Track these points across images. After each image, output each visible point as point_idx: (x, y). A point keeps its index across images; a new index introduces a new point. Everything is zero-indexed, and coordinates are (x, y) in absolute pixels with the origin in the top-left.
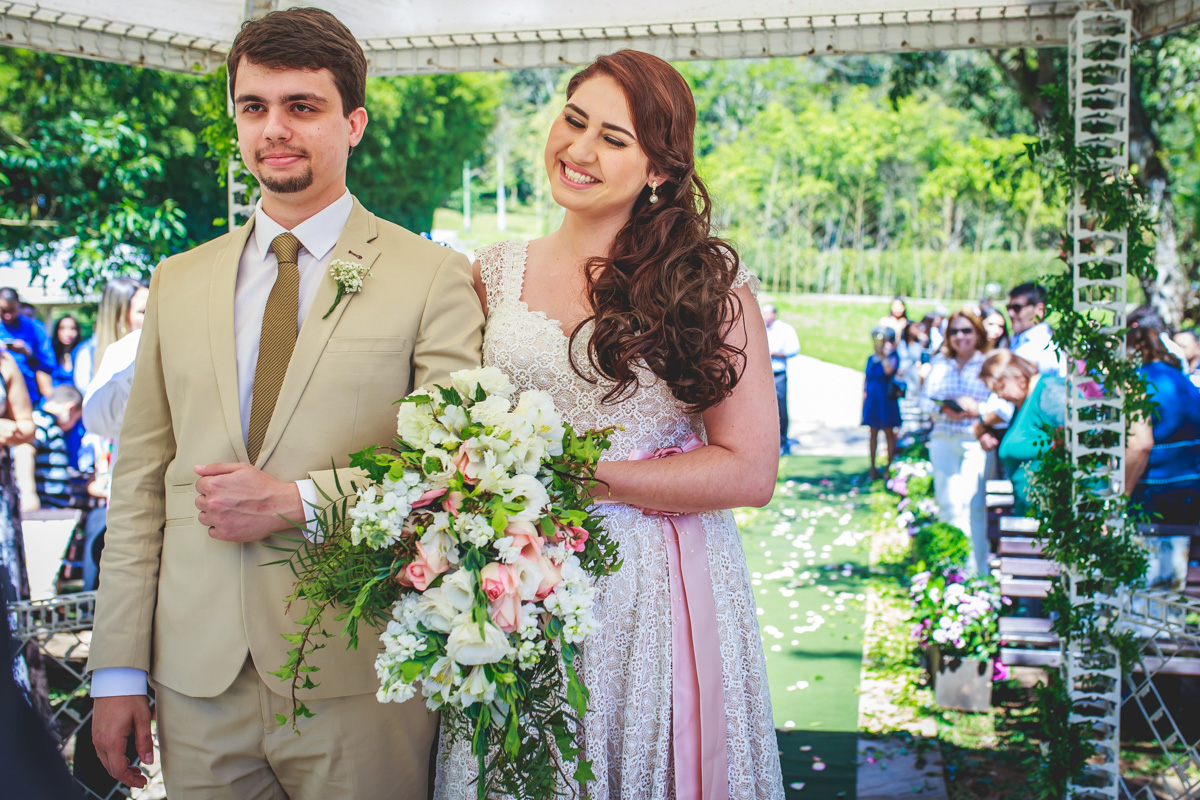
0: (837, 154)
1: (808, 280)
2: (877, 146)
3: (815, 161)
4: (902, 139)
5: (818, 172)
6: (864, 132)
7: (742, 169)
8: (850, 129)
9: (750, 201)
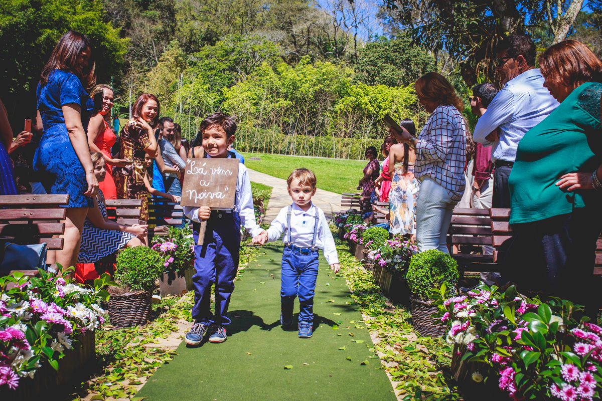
0: (296, 88)
1: (280, 147)
2: (315, 85)
3: (284, 90)
4: (327, 82)
5: (286, 97)
6: (309, 77)
7: (249, 93)
8: (302, 76)
9: (253, 109)
